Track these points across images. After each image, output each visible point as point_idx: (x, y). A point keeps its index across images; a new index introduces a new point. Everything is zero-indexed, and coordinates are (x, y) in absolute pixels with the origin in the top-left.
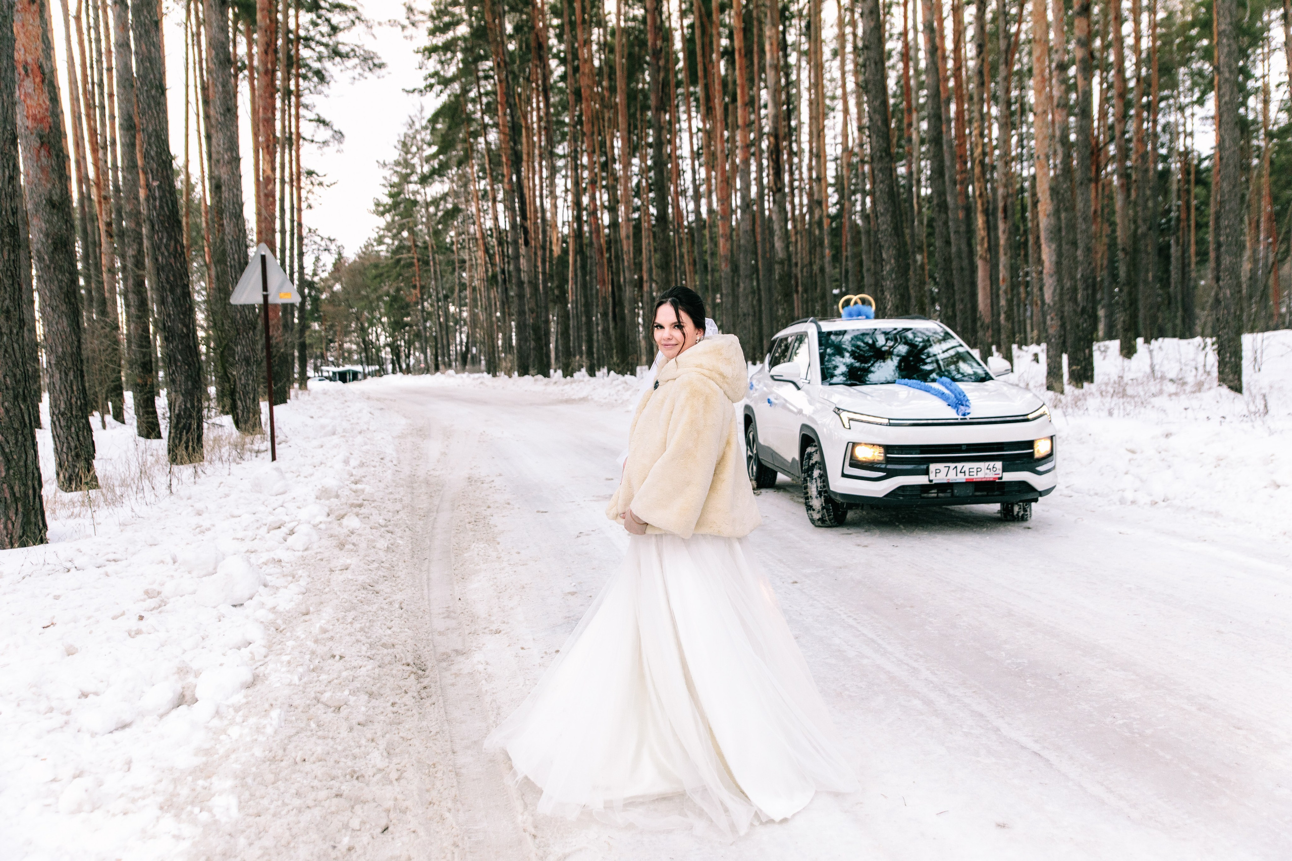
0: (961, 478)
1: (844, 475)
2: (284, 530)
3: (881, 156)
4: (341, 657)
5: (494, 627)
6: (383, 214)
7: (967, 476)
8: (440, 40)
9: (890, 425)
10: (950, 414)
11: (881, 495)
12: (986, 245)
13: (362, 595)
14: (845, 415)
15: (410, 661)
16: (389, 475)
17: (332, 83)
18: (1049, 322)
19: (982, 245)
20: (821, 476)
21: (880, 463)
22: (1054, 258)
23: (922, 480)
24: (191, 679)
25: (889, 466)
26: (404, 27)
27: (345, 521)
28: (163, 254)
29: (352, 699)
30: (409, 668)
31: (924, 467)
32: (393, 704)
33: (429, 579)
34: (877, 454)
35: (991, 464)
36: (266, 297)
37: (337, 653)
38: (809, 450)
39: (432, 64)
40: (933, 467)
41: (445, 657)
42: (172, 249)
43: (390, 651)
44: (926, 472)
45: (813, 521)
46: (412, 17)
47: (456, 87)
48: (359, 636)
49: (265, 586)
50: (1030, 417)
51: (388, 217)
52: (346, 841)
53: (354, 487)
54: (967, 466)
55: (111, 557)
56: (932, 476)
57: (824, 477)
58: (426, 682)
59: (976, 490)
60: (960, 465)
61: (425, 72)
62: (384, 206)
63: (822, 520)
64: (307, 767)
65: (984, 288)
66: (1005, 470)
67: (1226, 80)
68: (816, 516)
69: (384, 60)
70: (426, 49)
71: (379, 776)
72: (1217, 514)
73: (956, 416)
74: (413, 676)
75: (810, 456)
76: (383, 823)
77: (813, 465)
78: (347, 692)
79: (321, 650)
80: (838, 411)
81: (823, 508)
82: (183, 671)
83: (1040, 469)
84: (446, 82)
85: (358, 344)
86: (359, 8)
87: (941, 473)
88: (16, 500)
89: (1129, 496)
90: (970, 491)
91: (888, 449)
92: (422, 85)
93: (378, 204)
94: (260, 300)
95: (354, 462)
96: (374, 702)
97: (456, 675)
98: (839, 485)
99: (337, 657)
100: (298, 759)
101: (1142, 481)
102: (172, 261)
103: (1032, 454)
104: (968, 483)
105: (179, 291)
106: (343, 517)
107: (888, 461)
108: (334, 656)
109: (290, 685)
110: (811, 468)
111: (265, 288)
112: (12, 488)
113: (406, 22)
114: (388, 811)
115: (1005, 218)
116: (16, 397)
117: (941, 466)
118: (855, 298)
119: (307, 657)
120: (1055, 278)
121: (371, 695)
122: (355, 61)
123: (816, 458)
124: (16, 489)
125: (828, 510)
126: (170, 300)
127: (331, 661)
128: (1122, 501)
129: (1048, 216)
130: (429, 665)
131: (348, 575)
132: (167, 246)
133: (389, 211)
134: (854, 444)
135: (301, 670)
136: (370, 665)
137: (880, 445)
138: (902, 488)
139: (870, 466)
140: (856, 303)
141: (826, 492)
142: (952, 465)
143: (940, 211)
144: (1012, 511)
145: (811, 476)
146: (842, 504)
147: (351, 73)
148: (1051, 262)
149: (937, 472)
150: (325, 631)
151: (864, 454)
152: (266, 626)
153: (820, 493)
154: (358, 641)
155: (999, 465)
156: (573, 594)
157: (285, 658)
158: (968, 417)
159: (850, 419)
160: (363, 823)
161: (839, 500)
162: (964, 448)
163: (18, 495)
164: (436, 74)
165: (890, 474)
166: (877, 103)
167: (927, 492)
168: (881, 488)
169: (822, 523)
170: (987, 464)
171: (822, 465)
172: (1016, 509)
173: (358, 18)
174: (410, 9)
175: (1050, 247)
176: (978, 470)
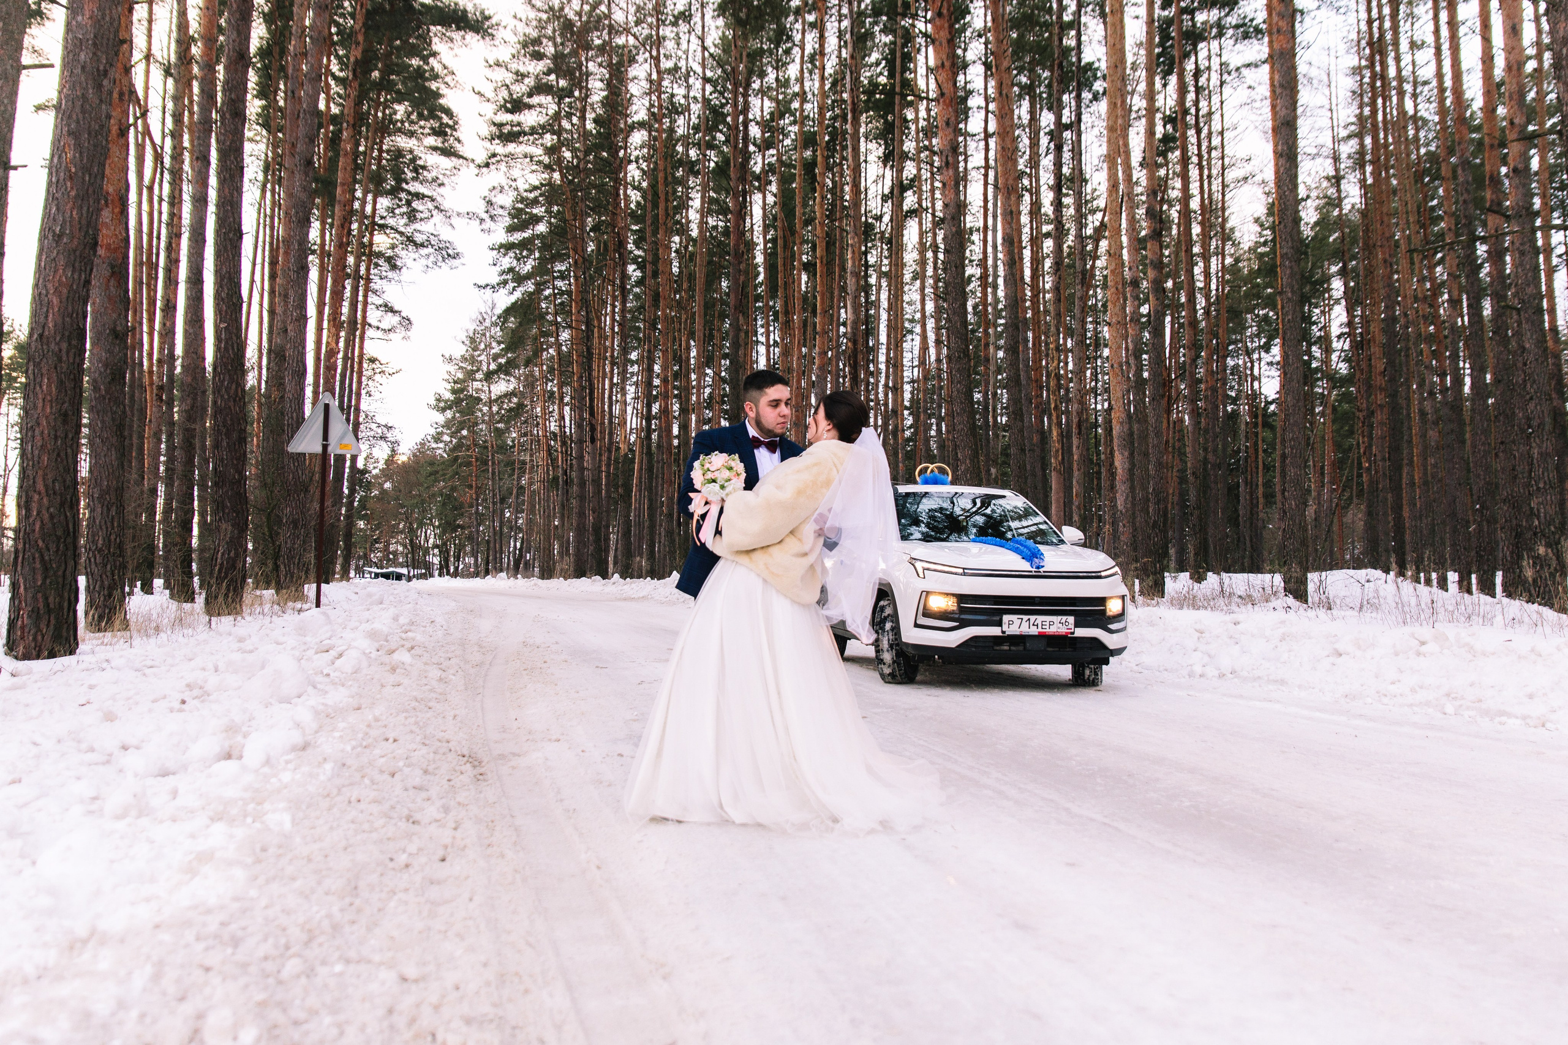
0: (1034, 631)
1: (916, 625)
2: (333, 653)
3: (959, 357)
4: (395, 741)
5: (554, 737)
6: (443, 410)
7: (1040, 630)
8: (518, 237)
9: (964, 574)
10: (1025, 566)
11: (953, 646)
12: (1060, 458)
13: (414, 704)
14: (919, 565)
15: (466, 752)
16: (440, 633)
17: (404, 270)
18: (1121, 529)
19: (1056, 458)
20: (892, 629)
21: (953, 612)
22: (1127, 466)
23: (994, 631)
24: (239, 738)
25: (963, 616)
26: (482, 220)
27: (396, 656)
28: (222, 396)
29: (406, 770)
30: (465, 759)
31: (997, 618)
32: (449, 780)
33: (483, 708)
34: (950, 603)
35: (1064, 618)
36: (325, 447)
37: (391, 736)
38: (882, 603)
39: (507, 261)
40: (1006, 618)
41: (502, 757)
42: (232, 392)
43: (445, 744)
44: (999, 624)
45: (883, 676)
46: (491, 209)
47: (530, 286)
48: (414, 728)
49: (315, 687)
50: (1103, 574)
51: (449, 414)
52: (403, 858)
53: (404, 636)
54: (1040, 619)
55: (149, 663)
56: (1005, 627)
57: (896, 630)
58: (482, 770)
59: (1049, 645)
60: (1033, 618)
61: (498, 269)
62: (446, 402)
63: (892, 675)
64: (362, 806)
65: (1058, 501)
66: (1077, 625)
67: (1289, 299)
68: (887, 671)
69: (459, 250)
70: (502, 246)
71: (435, 825)
72: (1283, 682)
73: (1030, 569)
74: (468, 765)
75: (883, 609)
76: (441, 853)
77: (886, 618)
78: (401, 764)
79: (374, 733)
80: (913, 561)
81: (894, 662)
82: (231, 729)
83: (1112, 627)
84: (520, 279)
85: (405, 546)
86: (439, 199)
87: (1015, 625)
88: (49, 611)
89: (1198, 669)
90: (1041, 645)
91: (961, 598)
92: (495, 279)
93: (439, 400)
94: (318, 449)
95: (403, 620)
96: (428, 777)
97: (514, 768)
98: (911, 635)
99: (391, 740)
100: (353, 799)
101: (1209, 656)
102: (231, 404)
103: (1104, 611)
104: (1042, 636)
105: (235, 435)
106: (393, 652)
107: (962, 610)
108: (387, 740)
109: (342, 751)
110: (883, 621)
111: (326, 437)
112: (46, 598)
113: (485, 216)
114: (446, 847)
115: (1079, 433)
116: (62, 504)
117: (1014, 617)
118: (931, 466)
119: (360, 736)
120: (1128, 484)
121: (426, 772)
122: (430, 250)
123: (888, 611)
124: (51, 599)
125: (899, 664)
126: (225, 444)
127: (384, 743)
128: (1191, 675)
129: (1121, 423)
130: (485, 760)
131: (400, 689)
132: (228, 389)
133: (450, 408)
134: (928, 593)
135: (354, 743)
136: (424, 750)
137: (953, 595)
138: (975, 639)
139: (944, 616)
140: (932, 471)
141: (897, 645)
142: (1025, 618)
143: (1015, 419)
144: (1083, 674)
145: (883, 629)
146: (914, 656)
147: (424, 261)
148: (1123, 469)
149: (1011, 623)
150: (377, 720)
151: (938, 603)
152: (317, 713)
153: (891, 646)
154: (412, 732)
155: (1071, 619)
156: (635, 720)
157: (337, 734)
158: (1041, 570)
159: (924, 569)
160: (420, 849)
161: (910, 650)
162: (1037, 601)
163: (52, 606)
164: (511, 270)
165: (964, 624)
166: (955, 306)
167: (1001, 644)
168: (953, 639)
169: (893, 679)
170: (1059, 618)
171: (895, 617)
172: (1087, 672)
173: (436, 207)
174: (490, 203)
175: (1122, 454)
176: (1051, 624)
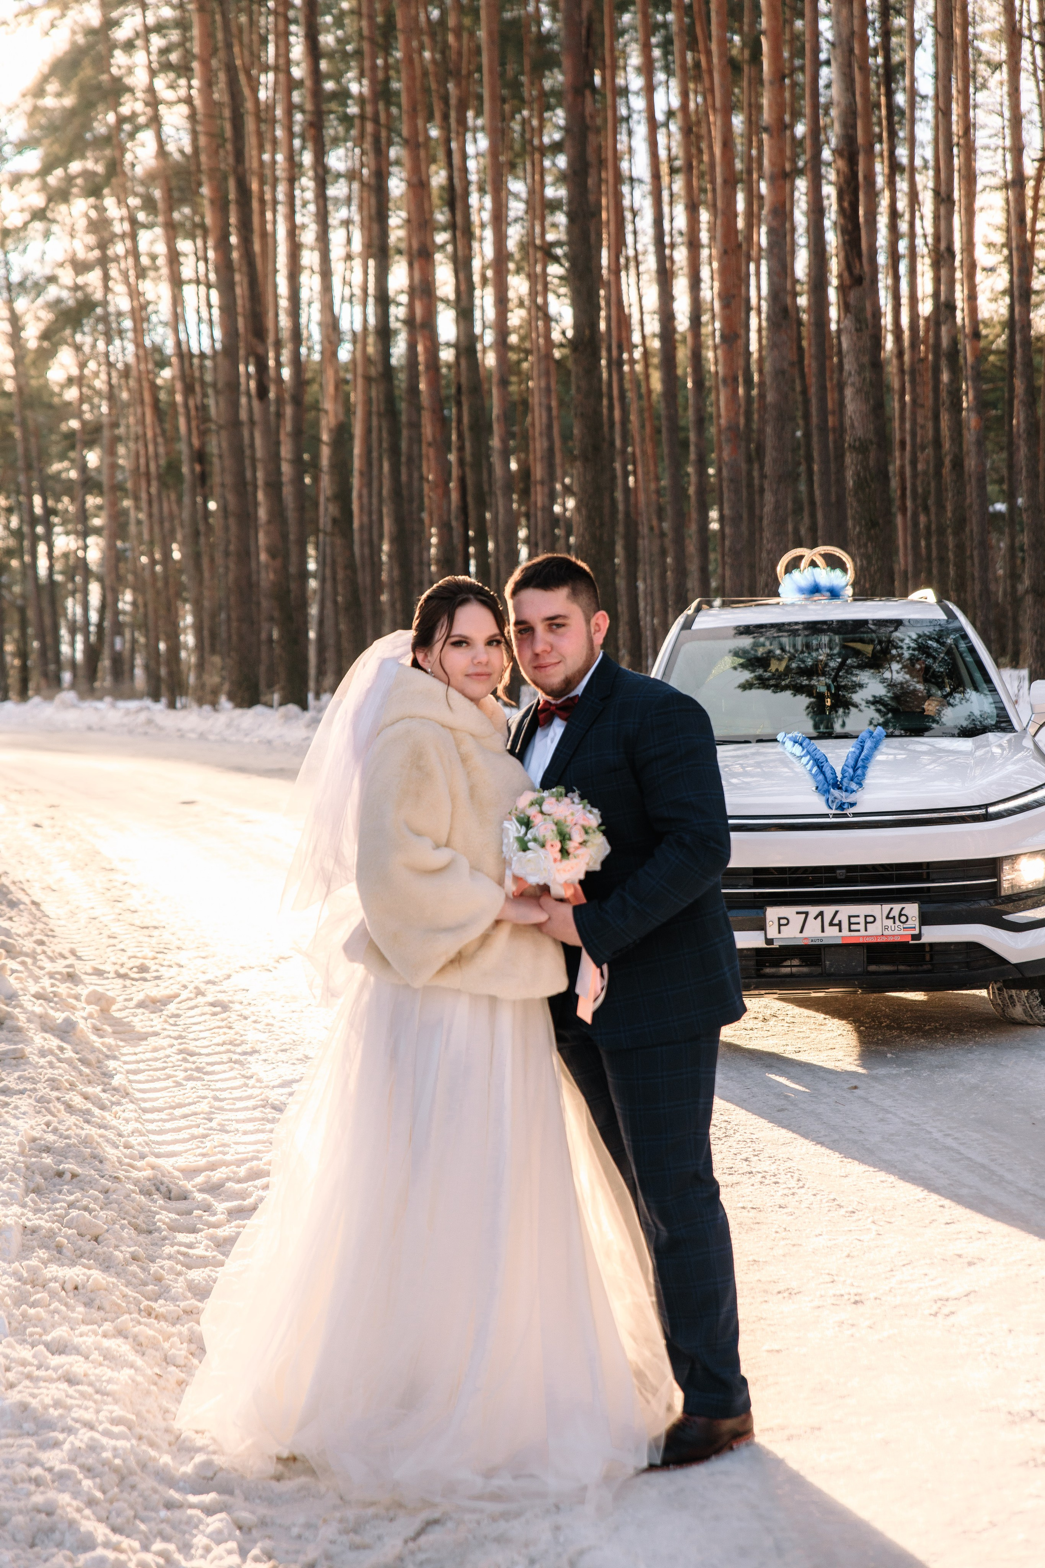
0: (832, 935)
7: (845, 932)
23: (753, 938)
31: (751, 914)
35: (897, 908)
40: (773, 913)
44: (761, 924)
50: (991, 810)
54: (845, 911)
56: (772, 931)
60: (829, 910)
66: (925, 919)
73: (825, 810)
83: (1015, 918)
87: (791, 925)
103: (996, 886)
104: (849, 947)
117: (789, 911)
118: (812, 554)
142: (813, 910)
149: (783, 923)
155: (912, 910)
158: (850, 811)
162: (841, 874)
167: (778, 964)
170: (886, 907)
176: (869, 920)
